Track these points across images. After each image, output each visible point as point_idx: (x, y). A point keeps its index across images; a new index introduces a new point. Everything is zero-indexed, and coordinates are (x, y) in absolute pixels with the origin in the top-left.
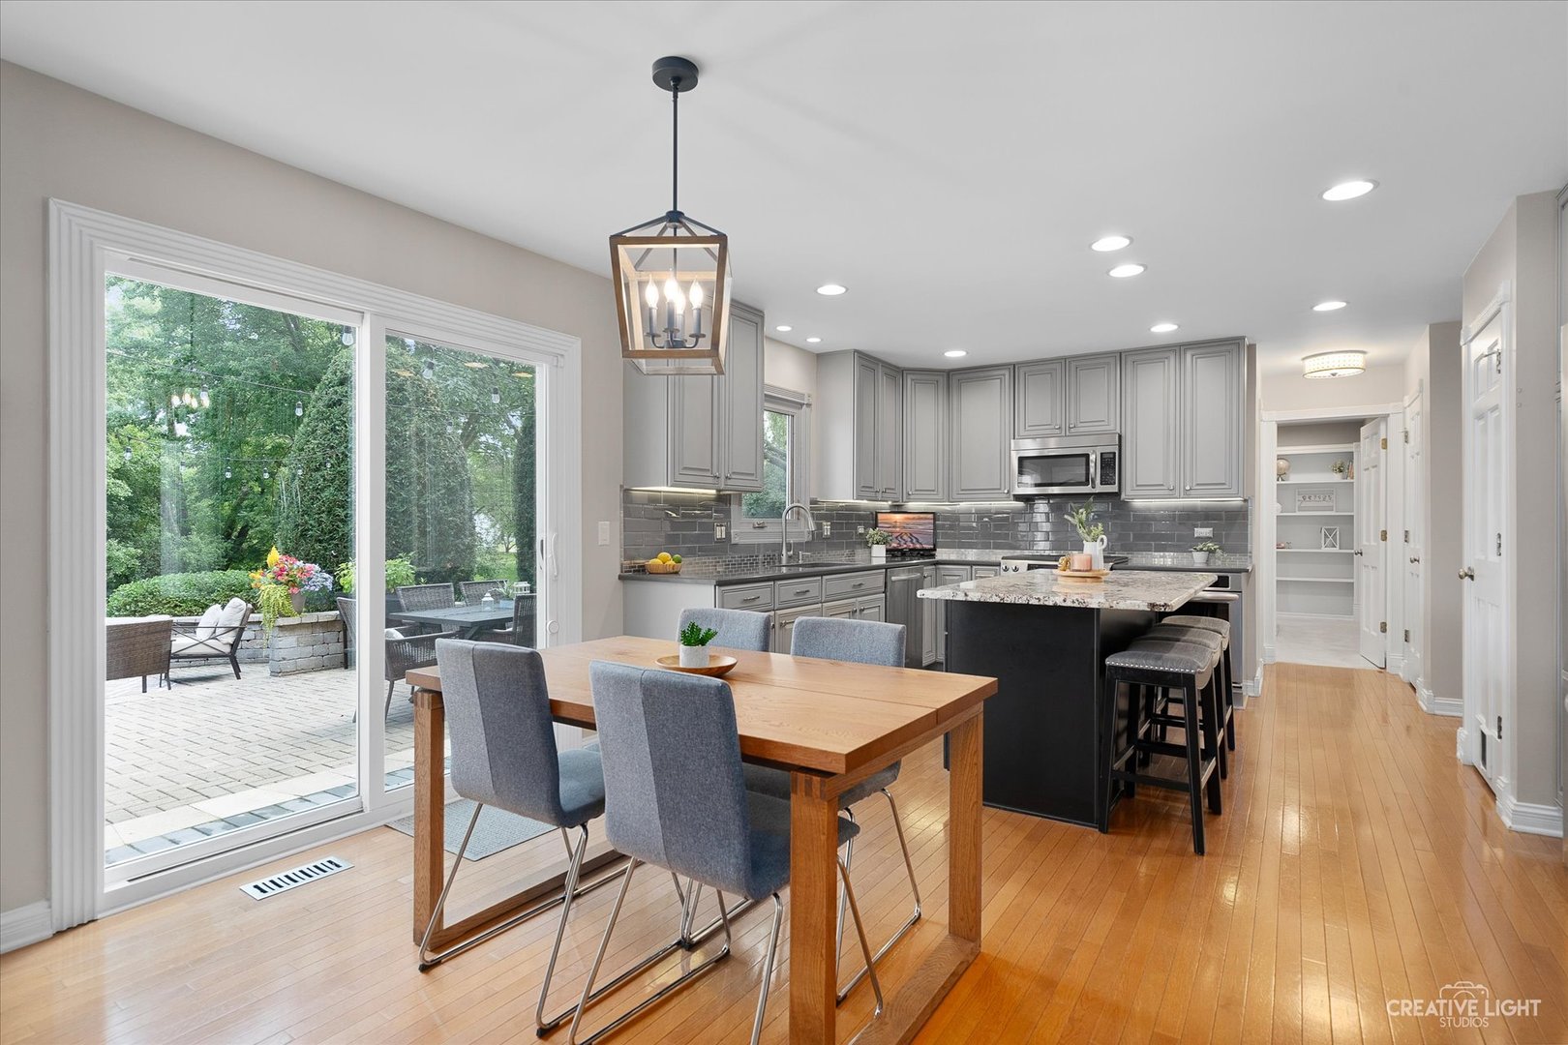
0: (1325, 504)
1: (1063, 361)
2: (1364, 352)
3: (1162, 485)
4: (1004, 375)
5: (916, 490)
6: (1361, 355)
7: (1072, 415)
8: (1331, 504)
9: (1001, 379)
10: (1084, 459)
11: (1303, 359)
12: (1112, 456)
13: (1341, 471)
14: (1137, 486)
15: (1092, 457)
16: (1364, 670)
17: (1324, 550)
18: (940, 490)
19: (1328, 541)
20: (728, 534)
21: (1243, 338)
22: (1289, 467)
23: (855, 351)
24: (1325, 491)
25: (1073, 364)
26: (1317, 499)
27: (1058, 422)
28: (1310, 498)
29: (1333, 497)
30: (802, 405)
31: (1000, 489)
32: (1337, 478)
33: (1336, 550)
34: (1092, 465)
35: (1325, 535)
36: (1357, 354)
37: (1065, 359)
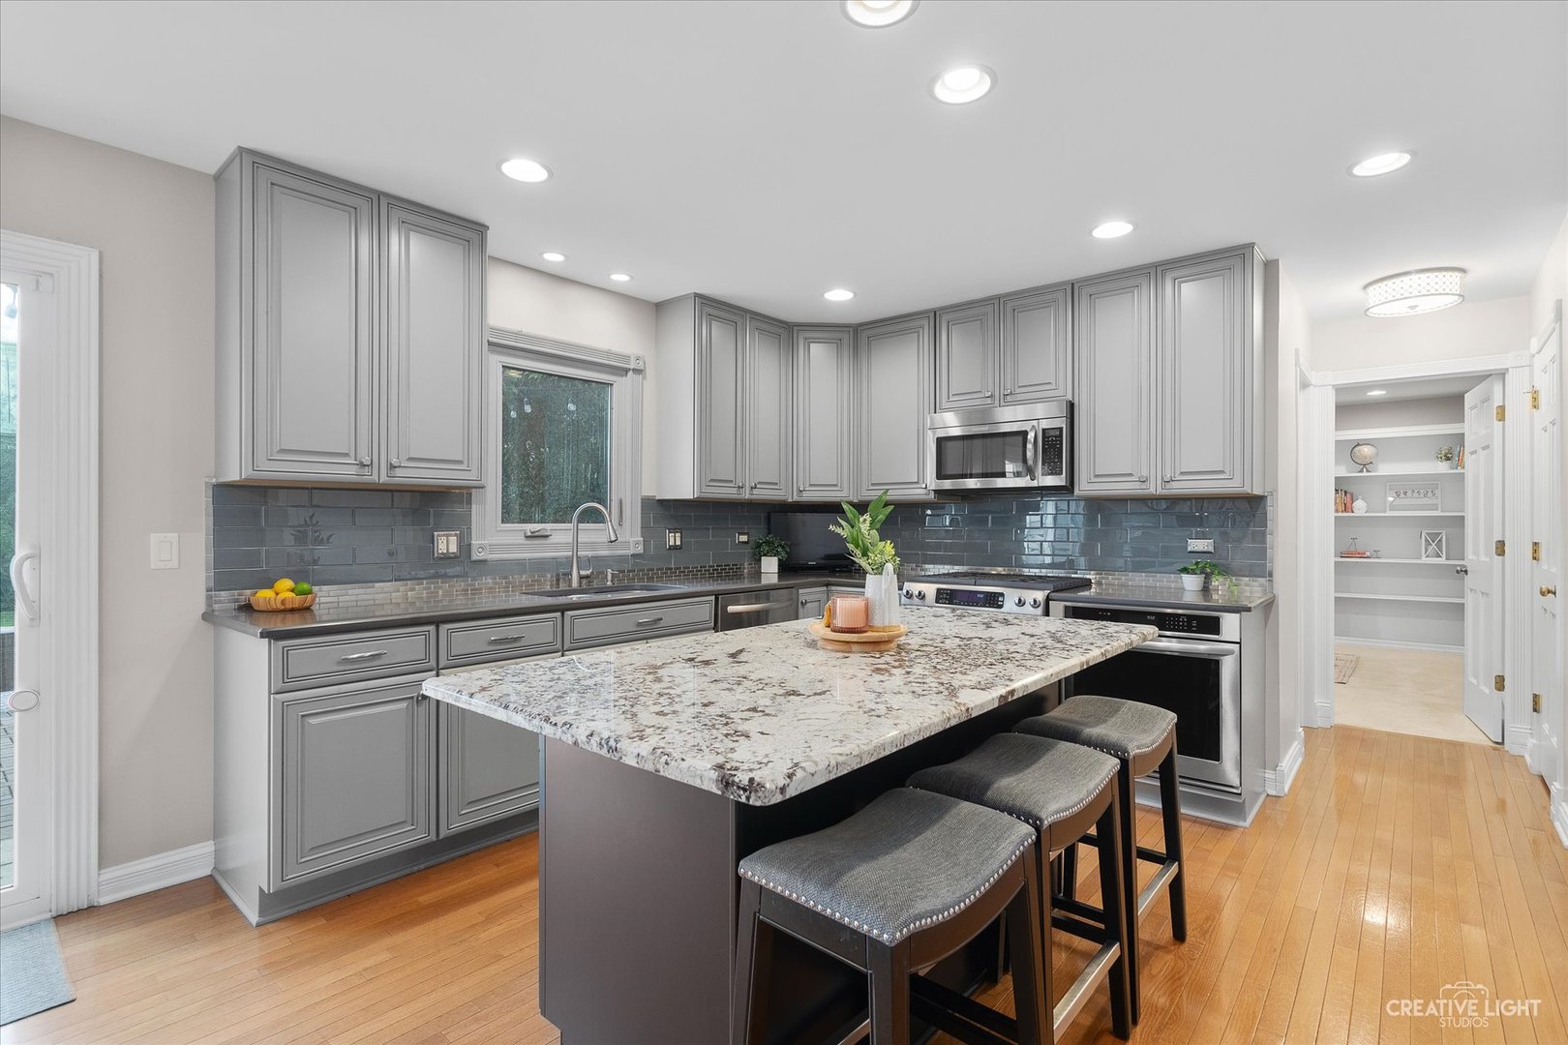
0: (1425, 501)
1: (996, 302)
2: (1463, 271)
3: (1131, 475)
4: (922, 327)
5: (811, 485)
6: (1458, 275)
7: (1009, 377)
8: (1435, 502)
9: (918, 332)
10: (1020, 438)
11: (1366, 287)
12: (1058, 433)
13: (1448, 459)
14: (1097, 476)
15: (1031, 436)
16: (1470, 746)
17: (1424, 560)
18: (845, 485)
19: (1430, 549)
20: (465, 547)
21: (1252, 246)
22: (1377, 454)
23: (697, 295)
24: (1428, 485)
25: (1009, 305)
26: (1416, 495)
27: (990, 388)
28: (1405, 493)
29: (1438, 492)
30: (627, 371)
31: (917, 483)
32: (1443, 467)
33: (1442, 560)
34: (1030, 446)
35: (1426, 540)
36: (1448, 274)
37: (998, 297)
